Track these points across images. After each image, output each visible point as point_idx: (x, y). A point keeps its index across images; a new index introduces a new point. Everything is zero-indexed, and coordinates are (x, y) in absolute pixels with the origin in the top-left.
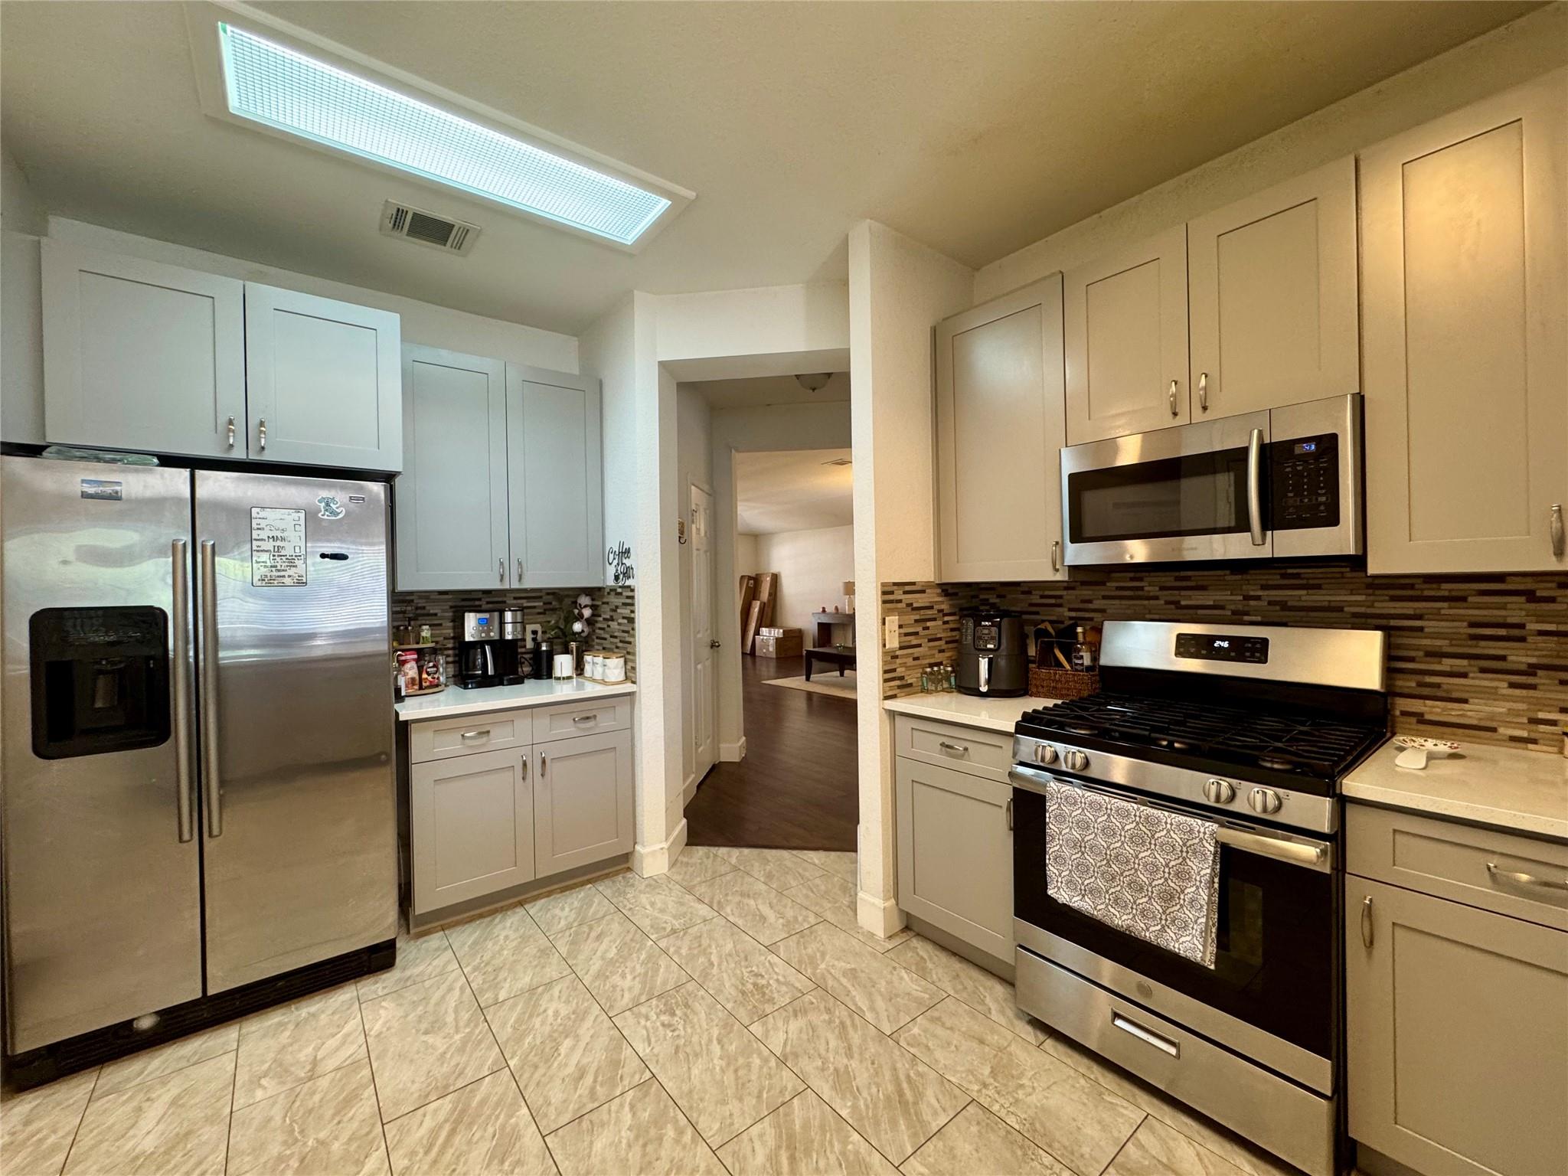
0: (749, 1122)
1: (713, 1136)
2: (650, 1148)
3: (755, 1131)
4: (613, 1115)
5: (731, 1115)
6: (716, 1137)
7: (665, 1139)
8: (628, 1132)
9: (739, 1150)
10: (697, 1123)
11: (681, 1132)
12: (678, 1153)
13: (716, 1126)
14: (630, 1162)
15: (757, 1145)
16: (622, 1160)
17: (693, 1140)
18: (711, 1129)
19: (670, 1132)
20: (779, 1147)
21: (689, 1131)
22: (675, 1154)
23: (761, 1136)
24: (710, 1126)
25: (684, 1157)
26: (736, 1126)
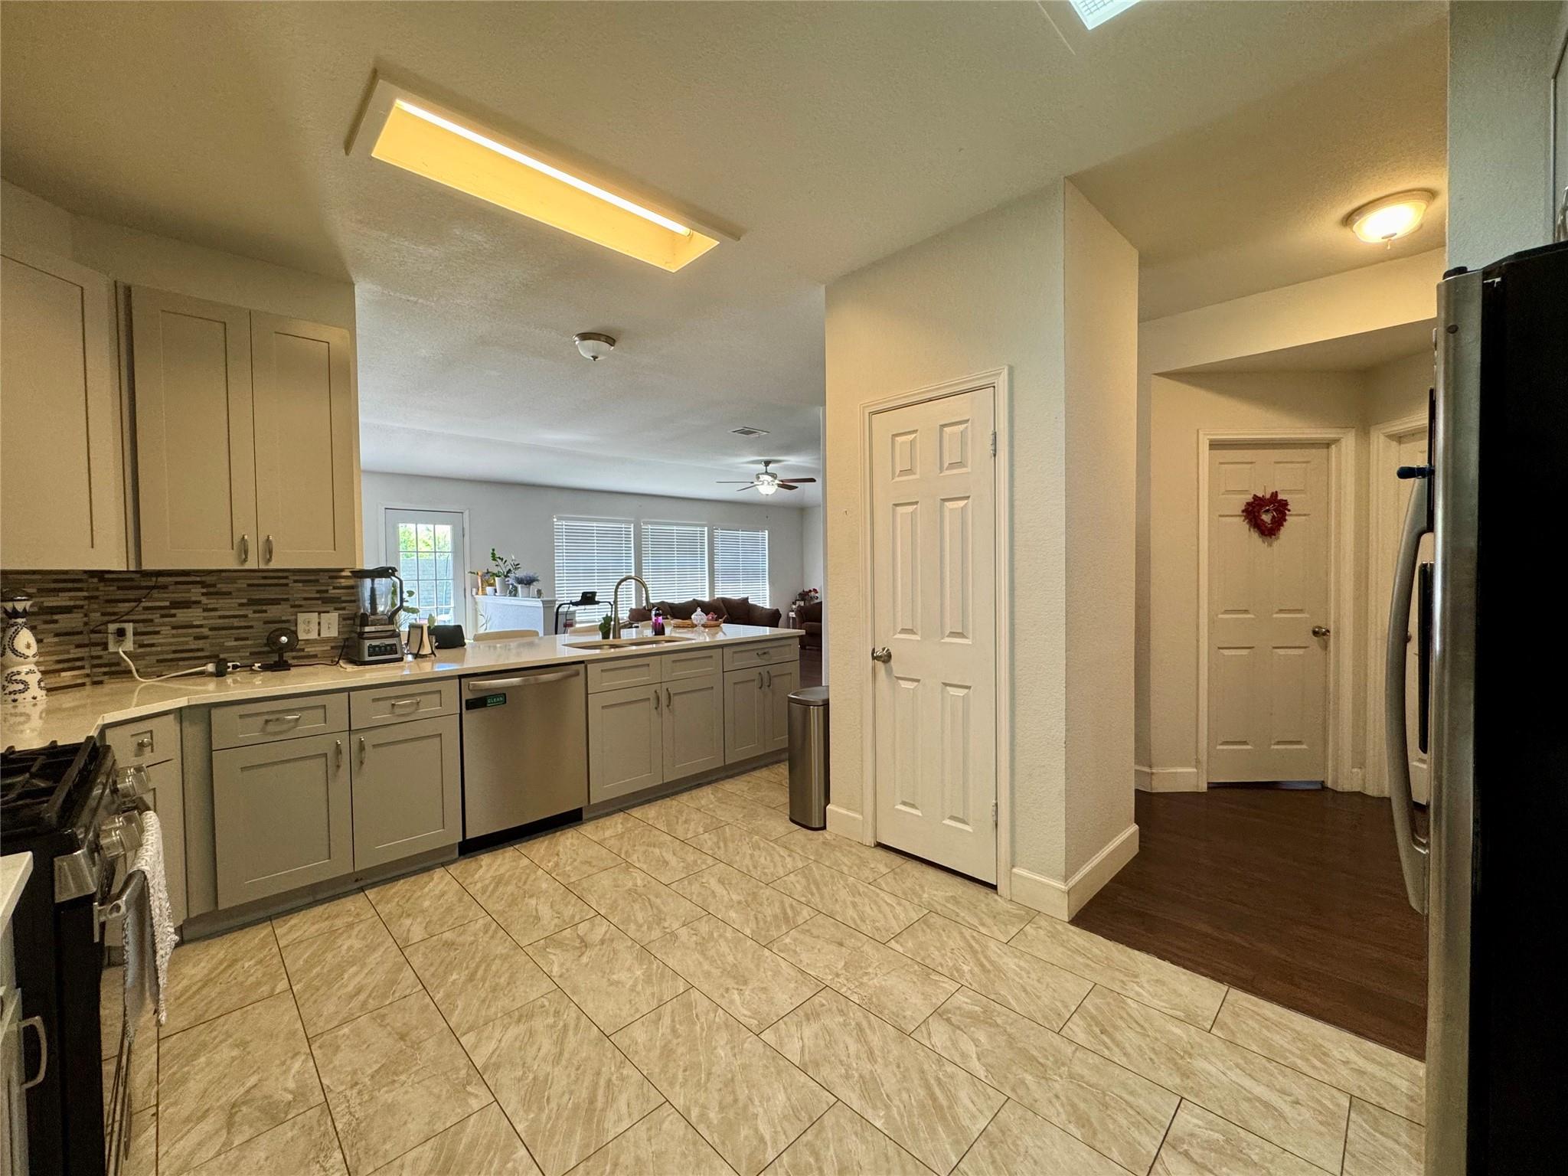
0: (630, 1133)
1: (669, 1115)
2: (730, 1099)
3: (625, 1125)
4: (779, 1129)
5: (649, 1140)
6: (665, 1114)
7: (717, 1109)
8: (756, 1112)
9: (642, 1104)
10: (686, 1127)
11: (703, 1116)
12: (702, 1097)
13: (666, 1125)
14: (744, 1085)
15: (624, 1109)
16: (754, 1086)
17: (689, 1110)
18: (671, 1121)
19: (713, 1116)
20: (603, 1110)
21: (693, 1120)
22: (704, 1095)
23: (620, 1120)
24: (672, 1125)
25: (695, 1093)
26: (644, 1127)
